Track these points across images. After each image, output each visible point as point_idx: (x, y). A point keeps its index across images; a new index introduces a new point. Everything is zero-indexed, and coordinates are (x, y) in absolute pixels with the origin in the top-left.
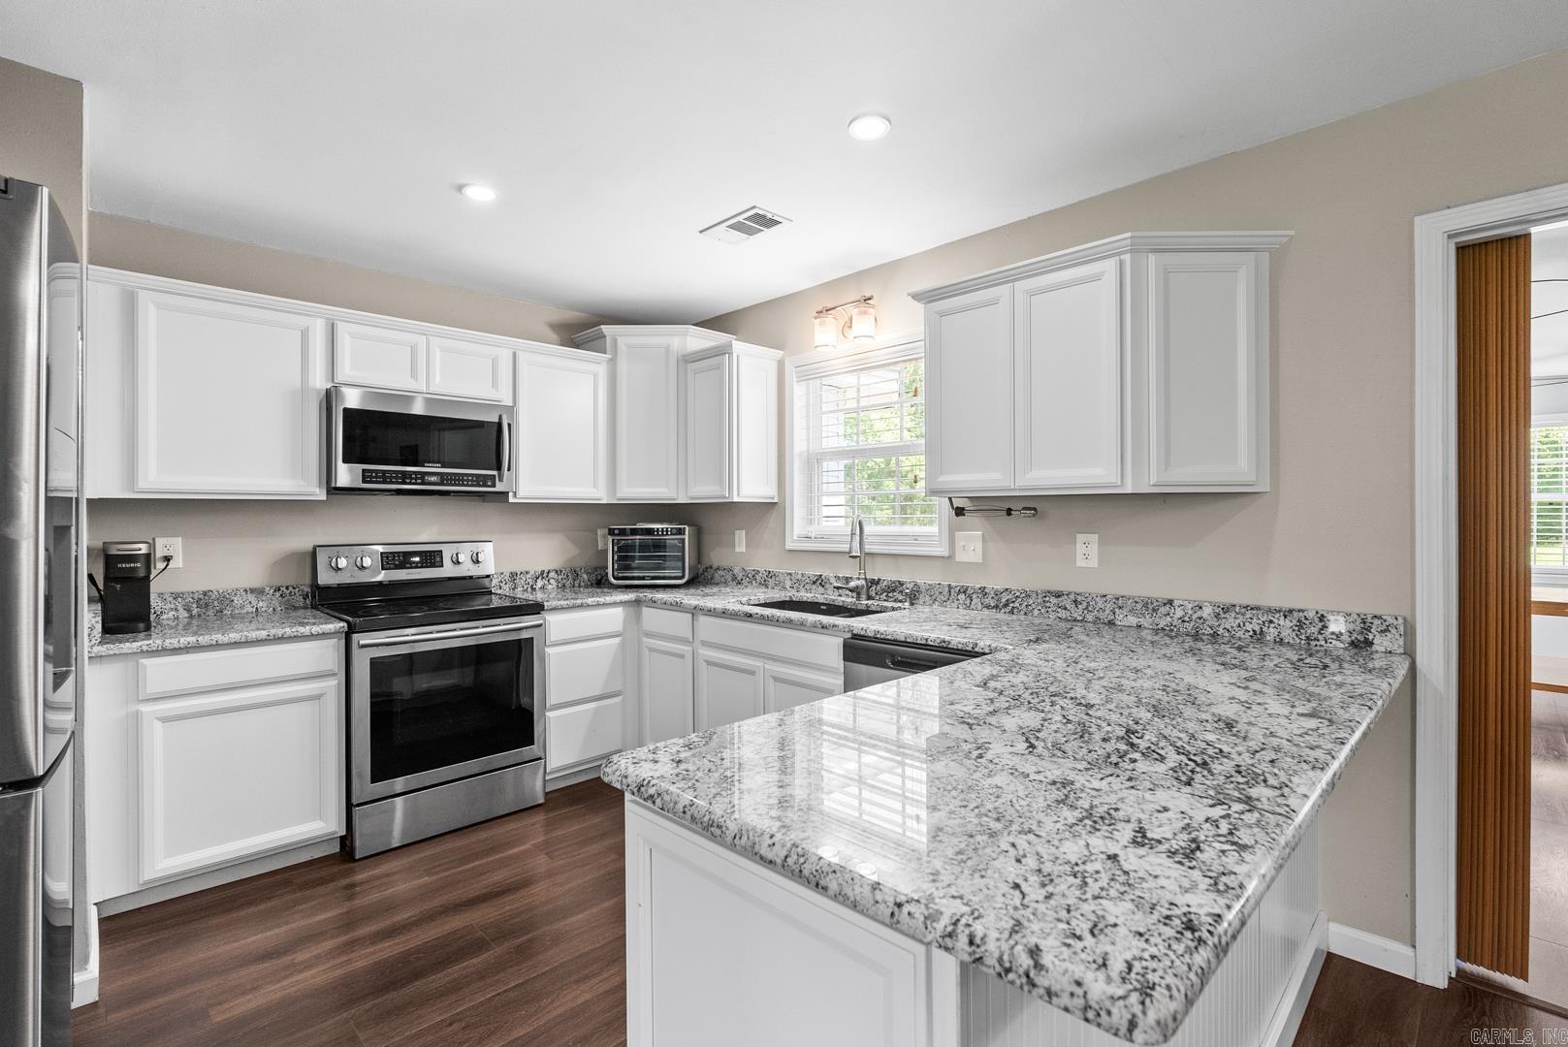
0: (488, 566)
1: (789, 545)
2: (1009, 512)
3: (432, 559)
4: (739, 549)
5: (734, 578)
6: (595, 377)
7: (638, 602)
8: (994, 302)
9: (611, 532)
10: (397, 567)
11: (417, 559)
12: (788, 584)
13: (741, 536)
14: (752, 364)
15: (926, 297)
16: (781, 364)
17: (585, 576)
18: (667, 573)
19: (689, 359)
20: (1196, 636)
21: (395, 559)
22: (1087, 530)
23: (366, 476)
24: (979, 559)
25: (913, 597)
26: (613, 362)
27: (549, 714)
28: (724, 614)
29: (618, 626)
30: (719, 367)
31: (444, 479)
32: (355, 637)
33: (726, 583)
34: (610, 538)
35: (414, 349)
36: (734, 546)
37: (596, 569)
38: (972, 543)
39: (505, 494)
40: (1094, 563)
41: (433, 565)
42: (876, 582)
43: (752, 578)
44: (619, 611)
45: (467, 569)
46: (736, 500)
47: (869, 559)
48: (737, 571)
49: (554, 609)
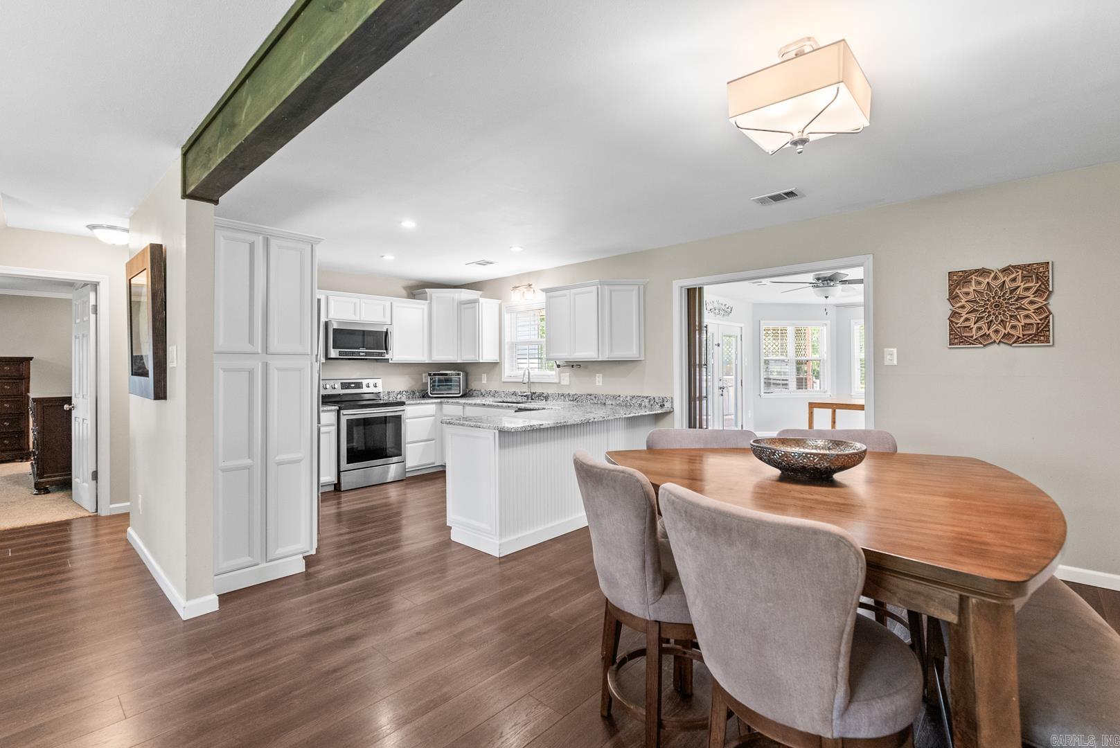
0: (380, 389)
1: (503, 380)
2: (573, 366)
3: (359, 385)
4: (483, 382)
5: (482, 394)
6: (423, 309)
7: (441, 403)
8: (565, 296)
9: (430, 375)
10: (346, 389)
11: (353, 385)
12: (503, 395)
13: (484, 376)
14: (488, 307)
15: (546, 291)
16: (500, 305)
17: (418, 394)
18: (453, 392)
19: (462, 303)
20: (626, 406)
21: (345, 386)
22: (599, 372)
23: (340, 353)
24: (568, 384)
25: (546, 398)
26: (430, 304)
27: (407, 445)
28: (475, 405)
29: (433, 412)
30: (474, 307)
31: (367, 354)
32: (342, 411)
33: (478, 396)
34: (429, 377)
35: (355, 304)
36: (482, 381)
37: (422, 391)
38: (566, 378)
39: (388, 359)
40: (601, 384)
41: (359, 388)
42: (534, 393)
43: (489, 393)
44: (434, 406)
45: (372, 389)
46: (481, 361)
47: (532, 385)
48: (483, 391)
49: (409, 404)
